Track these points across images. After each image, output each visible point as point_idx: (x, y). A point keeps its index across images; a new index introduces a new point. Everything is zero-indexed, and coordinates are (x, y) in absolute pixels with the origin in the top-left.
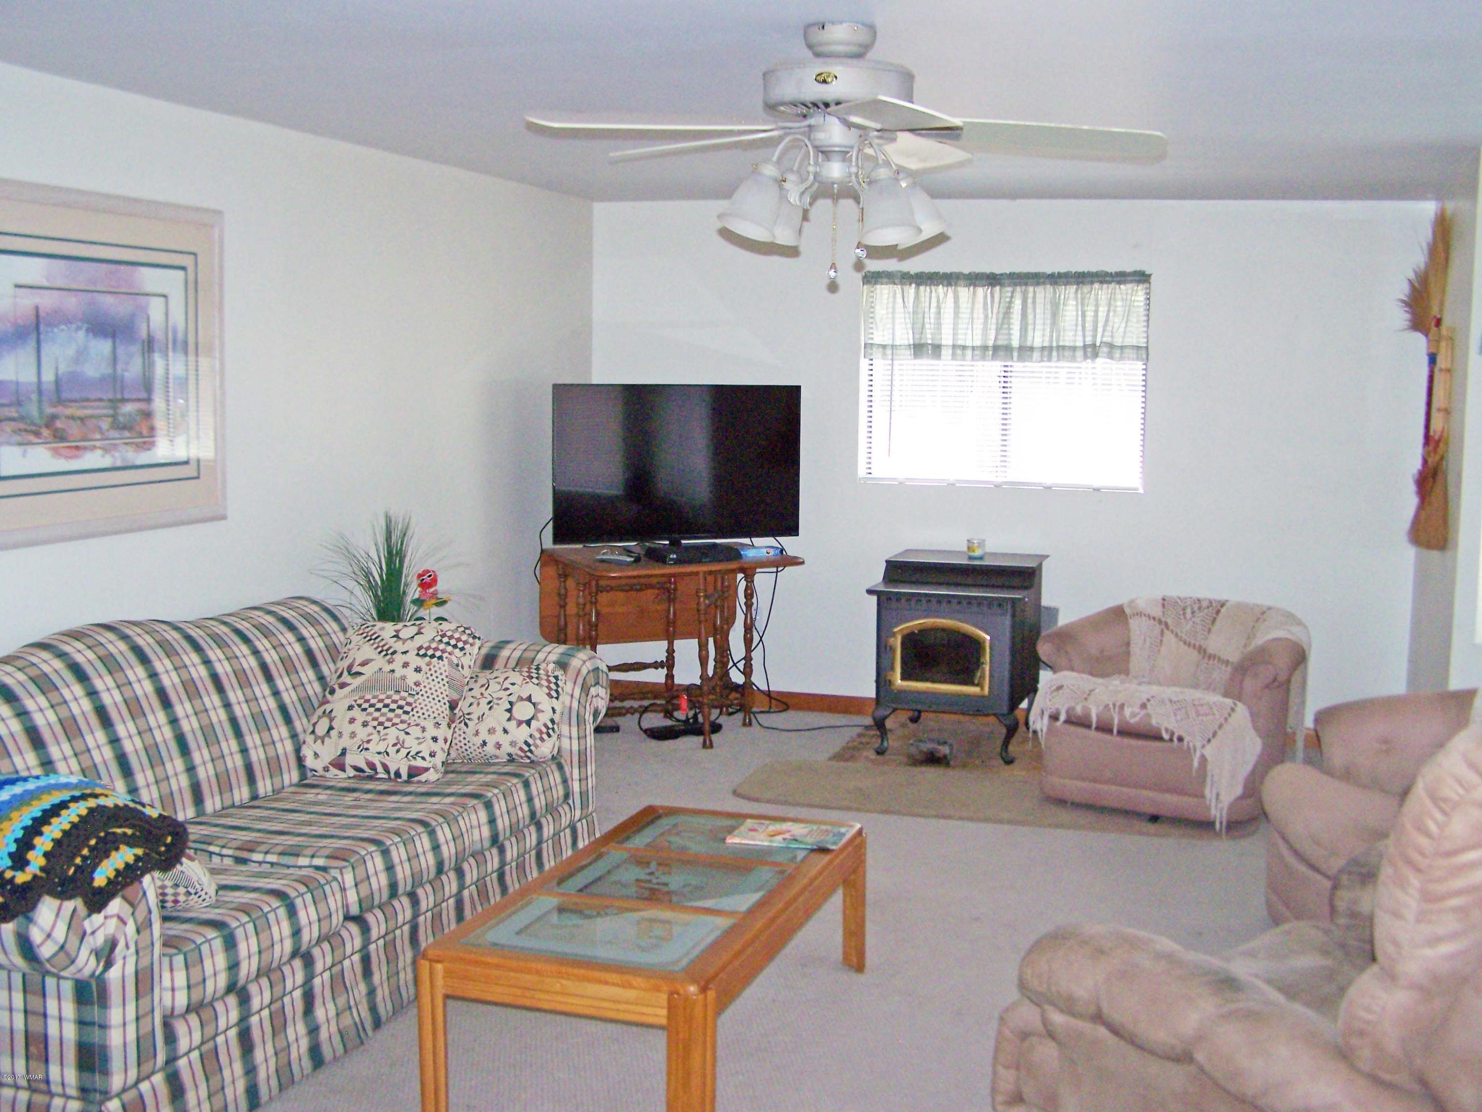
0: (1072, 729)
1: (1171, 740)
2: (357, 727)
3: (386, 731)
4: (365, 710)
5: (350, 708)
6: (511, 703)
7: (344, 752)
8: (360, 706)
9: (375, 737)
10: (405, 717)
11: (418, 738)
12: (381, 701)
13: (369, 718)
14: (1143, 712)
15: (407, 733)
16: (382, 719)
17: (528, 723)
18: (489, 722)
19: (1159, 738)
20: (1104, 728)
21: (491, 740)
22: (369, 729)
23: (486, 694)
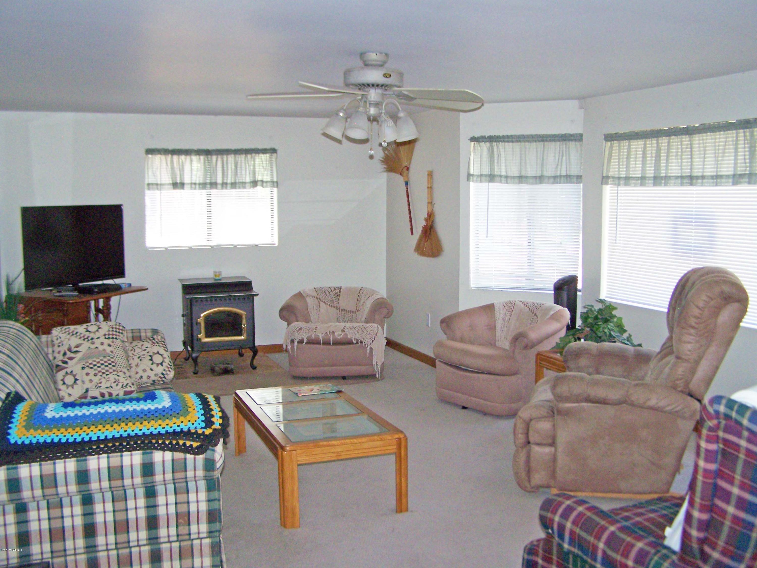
0: (309, 345)
1: (357, 343)
2: (91, 377)
3: (108, 376)
4: (92, 368)
5: (83, 368)
6: (150, 356)
7: (87, 391)
8: (88, 366)
9: (103, 380)
10: (114, 368)
11: (124, 378)
12: (98, 362)
13: (96, 372)
14: (343, 334)
15: (119, 376)
16: (103, 371)
17: (161, 364)
18: (142, 367)
19: (353, 343)
20: (327, 343)
21: (145, 375)
22: (99, 377)
23: (135, 353)
